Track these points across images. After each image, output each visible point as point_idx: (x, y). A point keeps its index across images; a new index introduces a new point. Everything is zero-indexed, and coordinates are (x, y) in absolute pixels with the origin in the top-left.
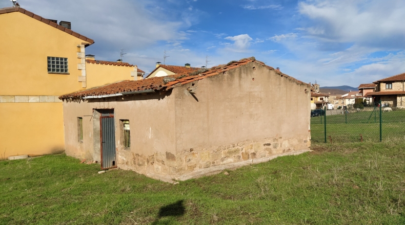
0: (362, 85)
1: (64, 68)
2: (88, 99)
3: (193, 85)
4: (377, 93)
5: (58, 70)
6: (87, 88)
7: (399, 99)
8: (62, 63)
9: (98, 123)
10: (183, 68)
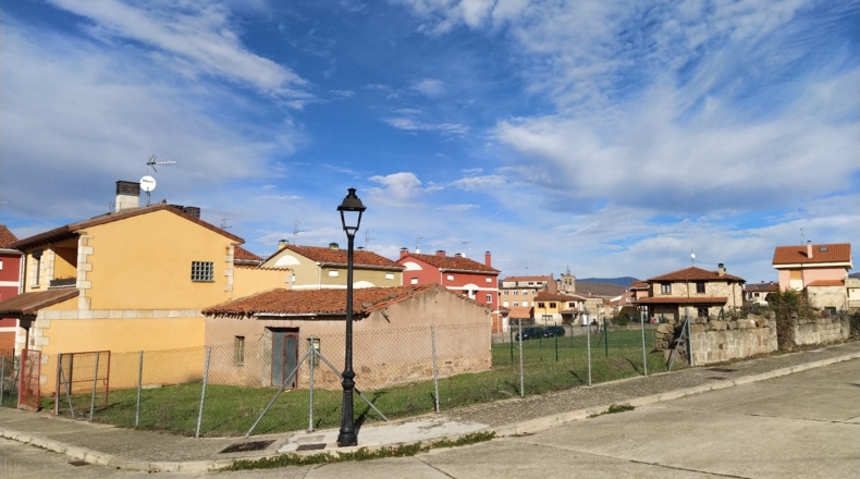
0: (637, 282)
1: (209, 275)
2: (256, 317)
3: (386, 309)
4: (651, 299)
5: (202, 278)
6: (232, 299)
7: (681, 310)
8: (207, 268)
9: (270, 343)
10: (325, 250)
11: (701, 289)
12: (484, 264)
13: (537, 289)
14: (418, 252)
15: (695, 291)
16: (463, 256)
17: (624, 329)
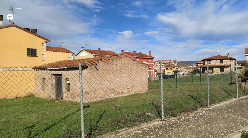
0: (198, 61)
1: (35, 54)
2: (48, 70)
3: (97, 64)
4: (204, 66)
5: (32, 55)
6: (46, 64)
7: (214, 69)
8: (34, 51)
9: (54, 81)
10: (96, 51)
11: (221, 62)
12: (149, 55)
13: (166, 64)
14: (127, 51)
15: (219, 63)
16: (142, 53)
17: (195, 75)
